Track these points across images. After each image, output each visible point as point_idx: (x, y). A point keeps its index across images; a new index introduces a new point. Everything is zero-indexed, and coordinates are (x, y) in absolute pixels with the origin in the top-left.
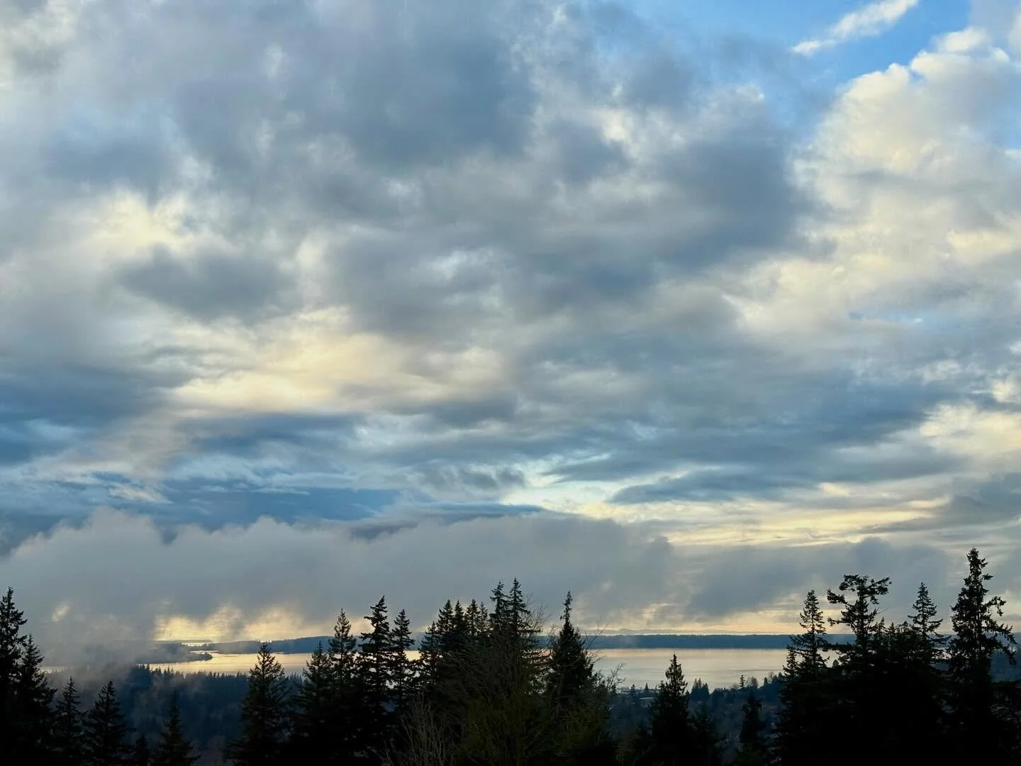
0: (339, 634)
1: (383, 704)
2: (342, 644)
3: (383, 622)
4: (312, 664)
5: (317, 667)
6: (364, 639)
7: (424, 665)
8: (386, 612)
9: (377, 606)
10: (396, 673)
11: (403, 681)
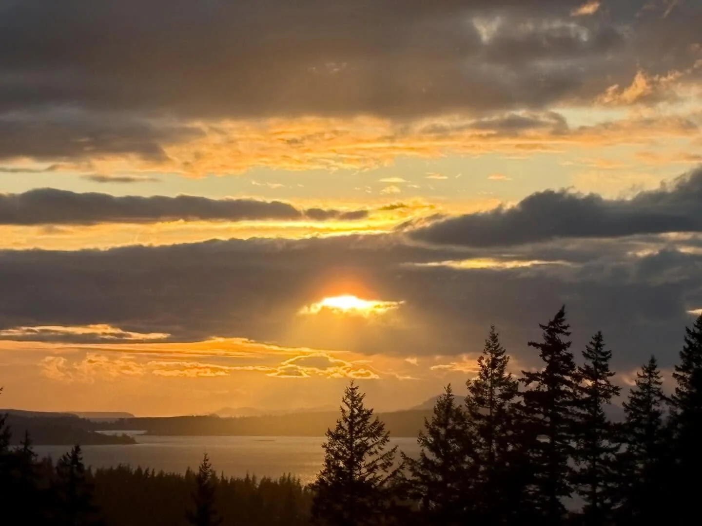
0: (487, 373)
1: (563, 500)
2: (491, 390)
3: (563, 353)
4: (434, 424)
5: (442, 431)
6: (528, 382)
7: (634, 433)
8: (568, 334)
9: (551, 323)
10: (586, 446)
11: (600, 460)
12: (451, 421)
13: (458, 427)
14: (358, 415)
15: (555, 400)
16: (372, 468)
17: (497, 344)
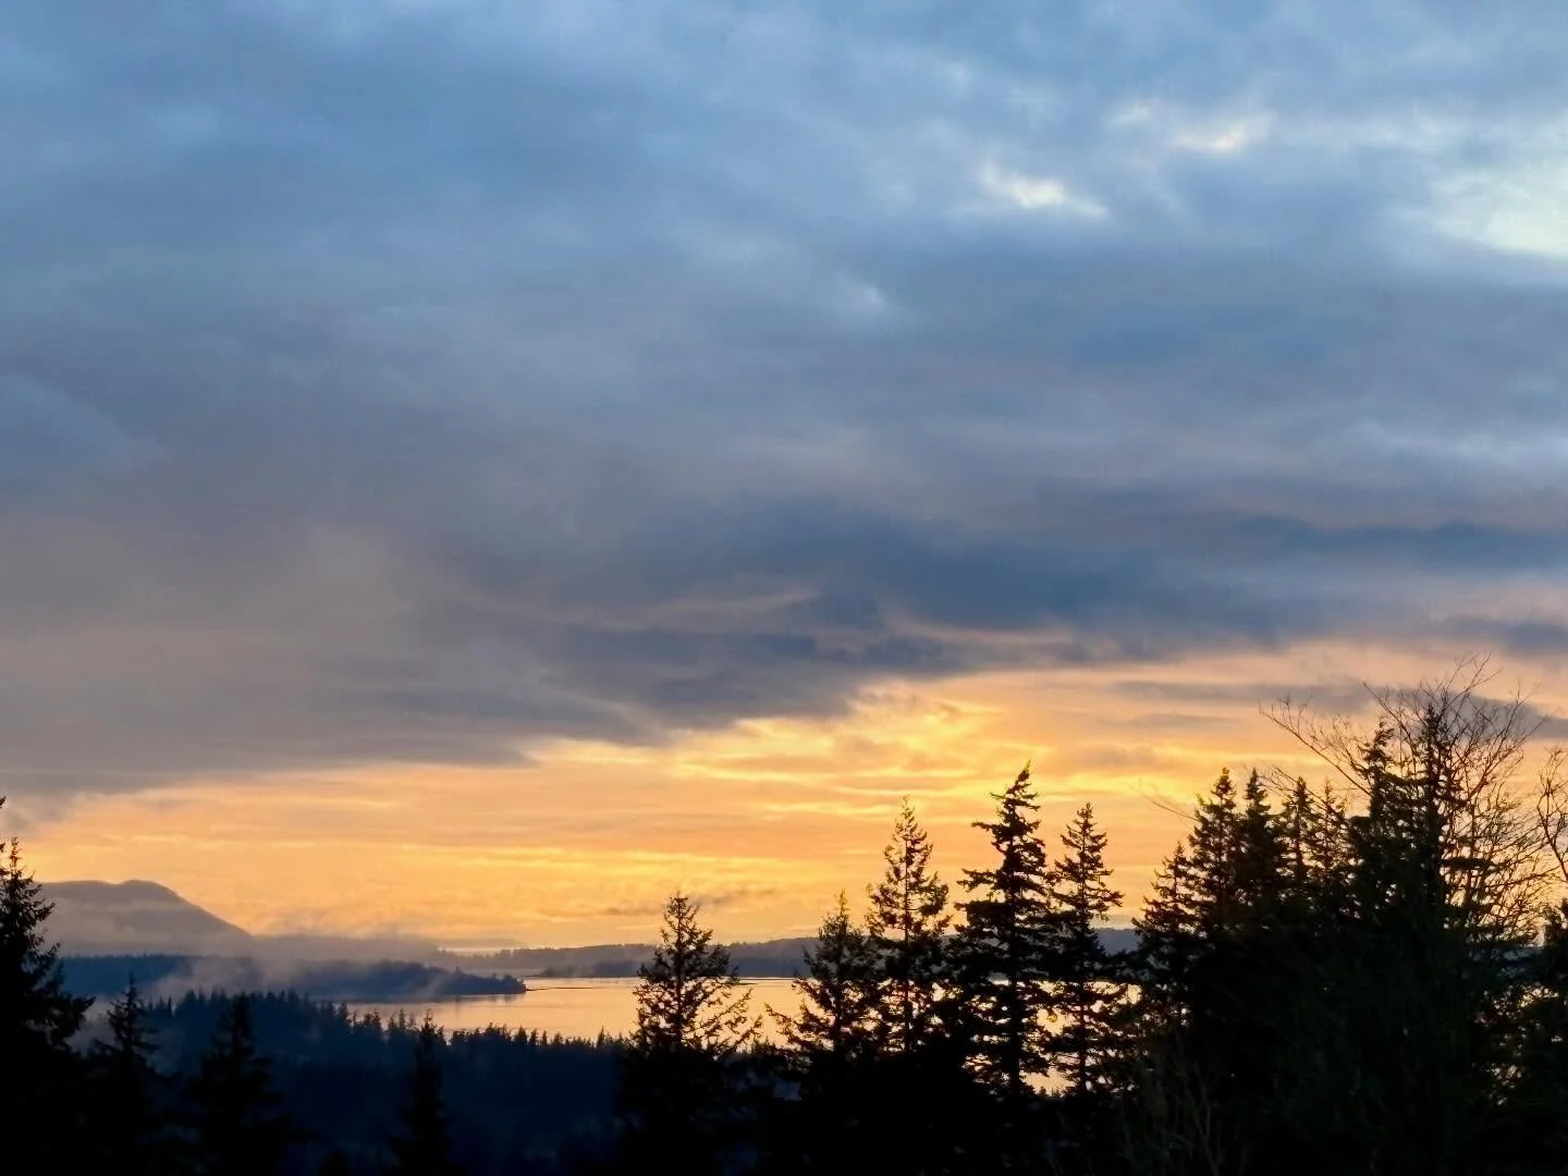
0: (897, 872)
3: (1029, 838)
4: (820, 957)
5: (833, 967)
6: (973, 885)
7: (1150, 967)
8: (1034, 808)
9: (1010, 791)
10: (1069, 989)
11: (1091, 1014)
12: (846, 952)
13: (856, 962)
14: (689, 942)
15: (1017, 916)
16: (713, 1027)
17: (913, 824)
